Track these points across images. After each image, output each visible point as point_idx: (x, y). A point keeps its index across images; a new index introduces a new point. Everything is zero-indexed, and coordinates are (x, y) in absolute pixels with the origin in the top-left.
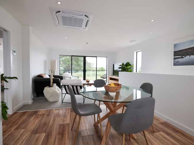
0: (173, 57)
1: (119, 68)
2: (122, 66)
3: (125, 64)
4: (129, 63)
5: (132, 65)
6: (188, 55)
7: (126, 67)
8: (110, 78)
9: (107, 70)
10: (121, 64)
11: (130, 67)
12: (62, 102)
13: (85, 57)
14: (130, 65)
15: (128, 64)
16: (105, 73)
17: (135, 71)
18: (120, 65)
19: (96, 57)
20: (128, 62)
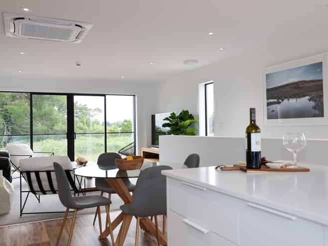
0: (266, 101)
1: (164, 125)
2: (170, 121)
3: (177, 114)
4: (187, 112)
5: (195, 118)
6: (286, 98)
7: (181, 122)
8: (144, 152)
9: (135, 132)
10: (168, 115)
11: (191, 123)
12: (21, 211)
13: (70, 97)
14: (191, 117)
15: (185, 115)
16: (130, 139)
17: (202, 133)
18: (167, 119)
19: (104, 95)
20: (185, 110)
